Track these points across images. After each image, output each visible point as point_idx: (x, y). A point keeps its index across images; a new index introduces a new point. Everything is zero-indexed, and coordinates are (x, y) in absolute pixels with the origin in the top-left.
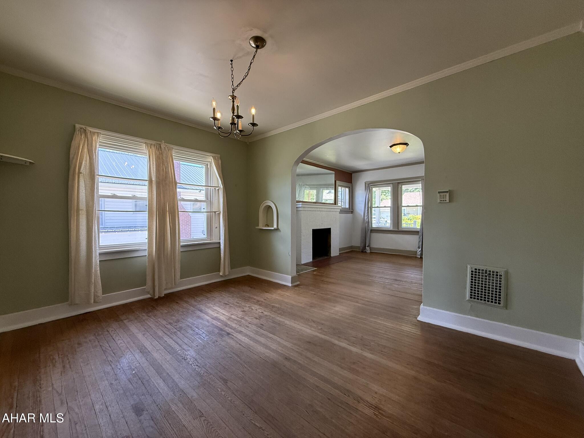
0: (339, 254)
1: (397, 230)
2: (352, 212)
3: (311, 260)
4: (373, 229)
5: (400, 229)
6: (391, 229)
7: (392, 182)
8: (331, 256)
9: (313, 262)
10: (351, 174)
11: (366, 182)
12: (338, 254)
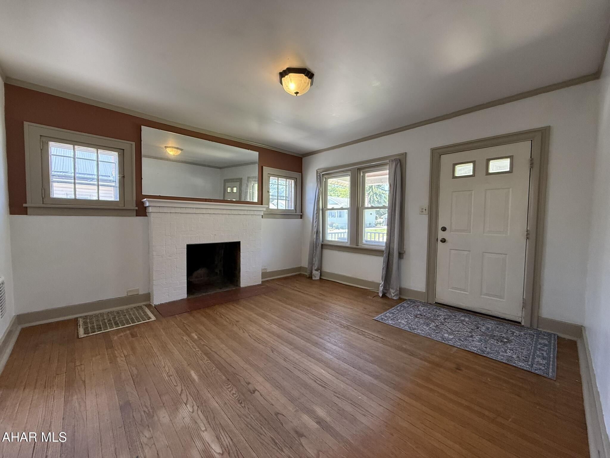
0: (262, 282)
1: (355, 246)
2: (301, 217)
3: (185, 296)
4: (325, 243)
5: (361, 246)
6: (348, 245)
7: (350, 168)
8: (240, 287)
9: (188, 300)
10: (302, 158)
11: (318, 169)
12: (260, 283)
